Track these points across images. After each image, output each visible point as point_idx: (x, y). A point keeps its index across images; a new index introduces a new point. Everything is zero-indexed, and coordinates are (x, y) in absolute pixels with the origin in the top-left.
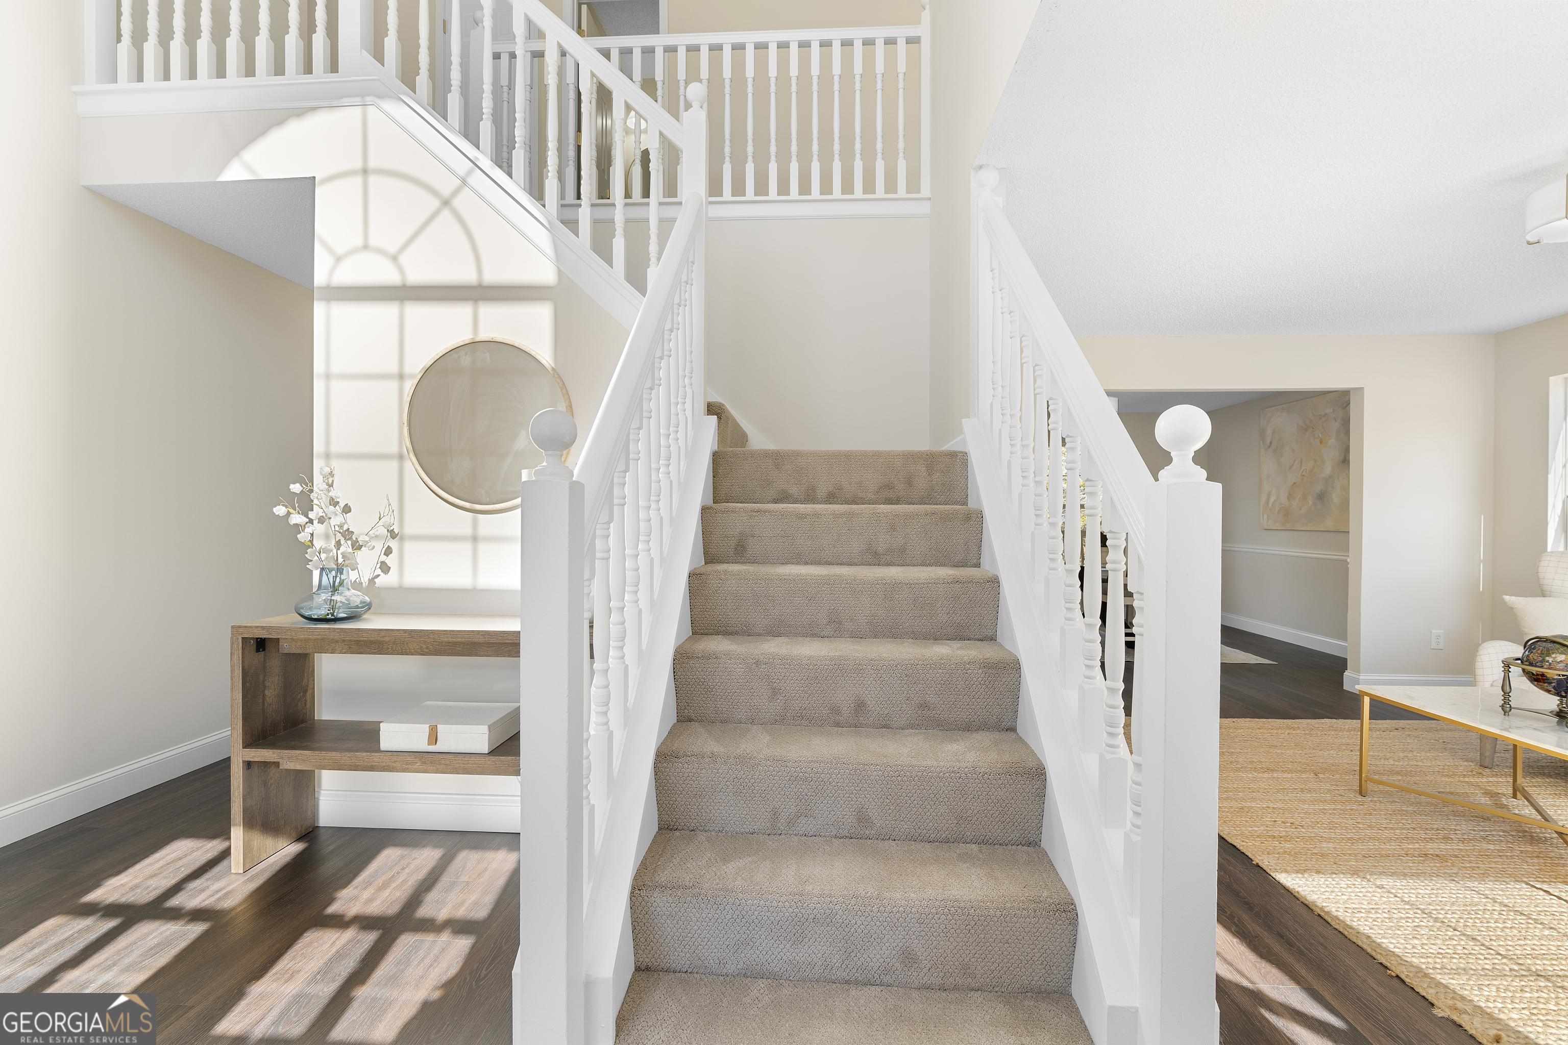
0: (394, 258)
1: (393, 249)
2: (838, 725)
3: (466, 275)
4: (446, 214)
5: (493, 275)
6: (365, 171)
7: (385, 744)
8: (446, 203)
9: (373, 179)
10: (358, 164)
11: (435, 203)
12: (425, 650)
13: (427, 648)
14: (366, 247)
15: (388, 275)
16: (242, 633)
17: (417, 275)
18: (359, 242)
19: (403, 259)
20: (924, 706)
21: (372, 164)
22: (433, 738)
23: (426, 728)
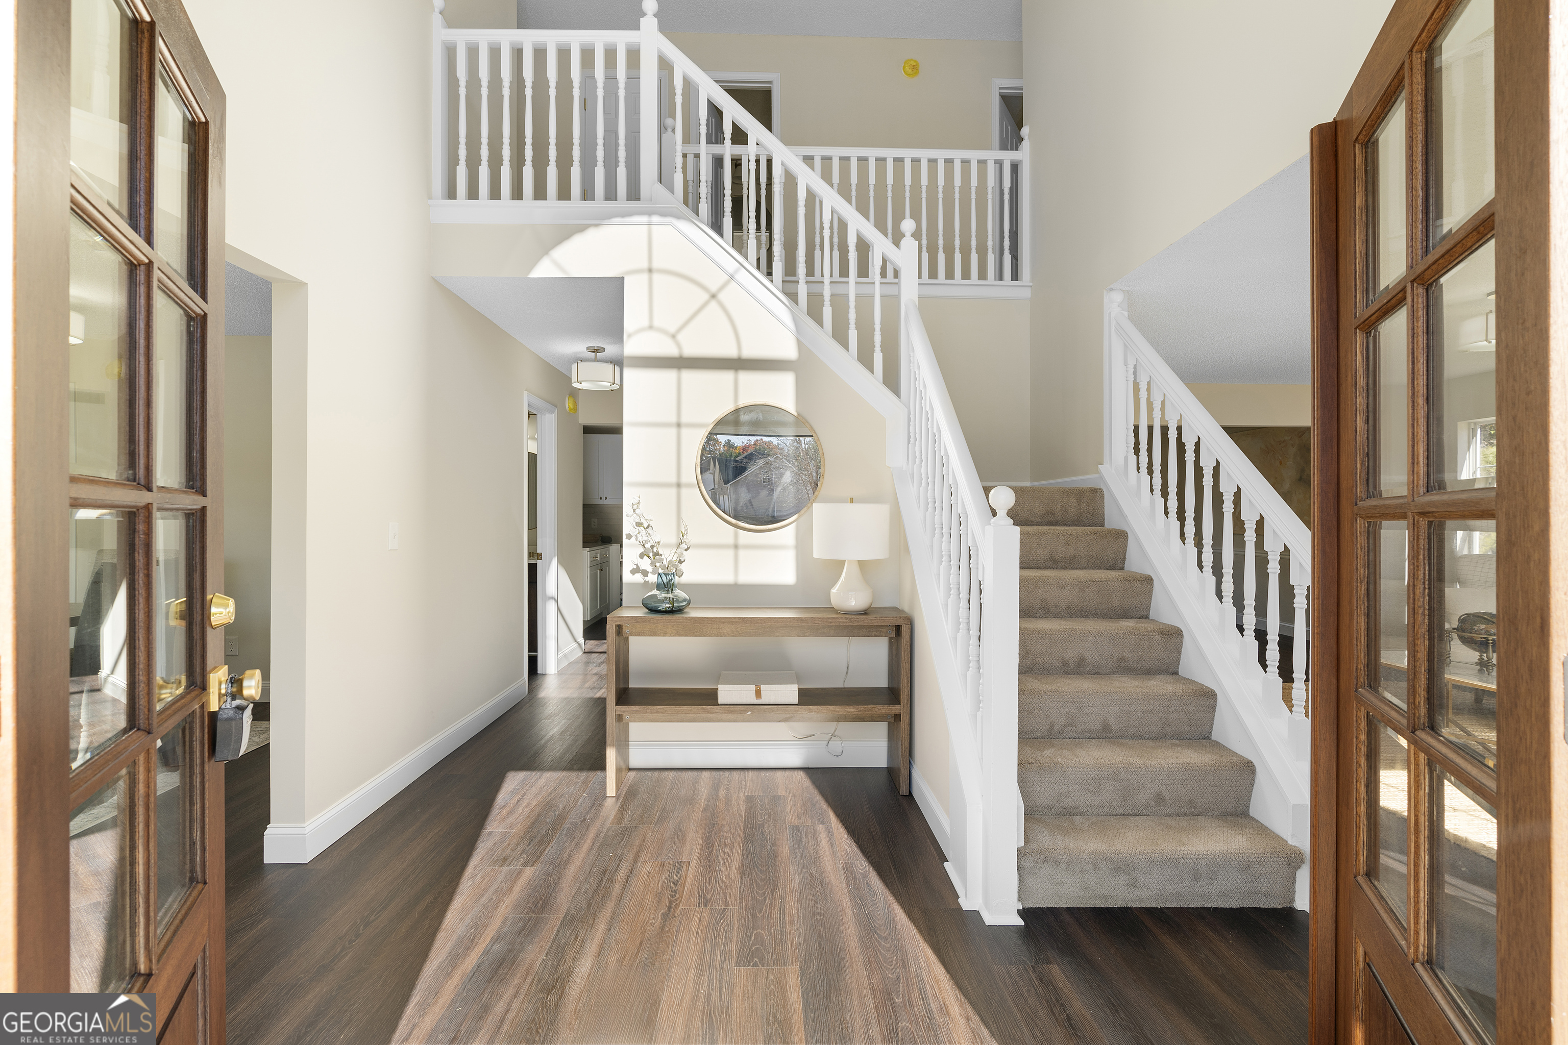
0: (674, 336)
1: (672, 330)
2: (1067, 673)
3: (730, 351)
4: (713, 304)
5: (750, 352)
6: (650, 271)
7: (721, 699)
8: (713, 296)
9: (656, 277)
10: (645, 265)
11: (705, 296)
12: (735, 633)
13: (737, 631)
14: (651, 327)
15: (669, 349)
16: (616, 622)
17: (690, 351)
18: (646, 323)
19: (680, 337)
20: (1122, 659)
21: (656, 265)
22: (758, 693)
23: (753, 687)
